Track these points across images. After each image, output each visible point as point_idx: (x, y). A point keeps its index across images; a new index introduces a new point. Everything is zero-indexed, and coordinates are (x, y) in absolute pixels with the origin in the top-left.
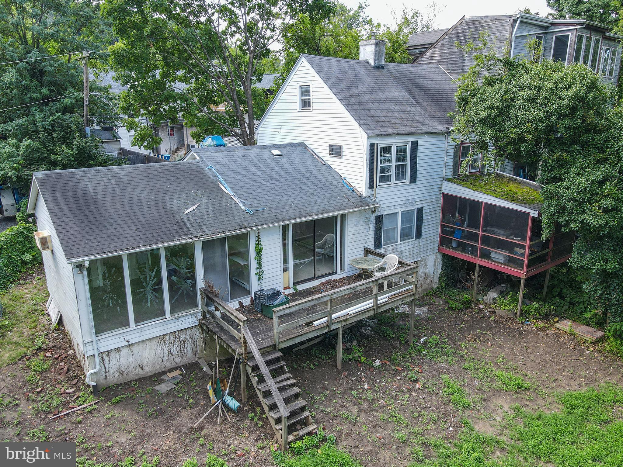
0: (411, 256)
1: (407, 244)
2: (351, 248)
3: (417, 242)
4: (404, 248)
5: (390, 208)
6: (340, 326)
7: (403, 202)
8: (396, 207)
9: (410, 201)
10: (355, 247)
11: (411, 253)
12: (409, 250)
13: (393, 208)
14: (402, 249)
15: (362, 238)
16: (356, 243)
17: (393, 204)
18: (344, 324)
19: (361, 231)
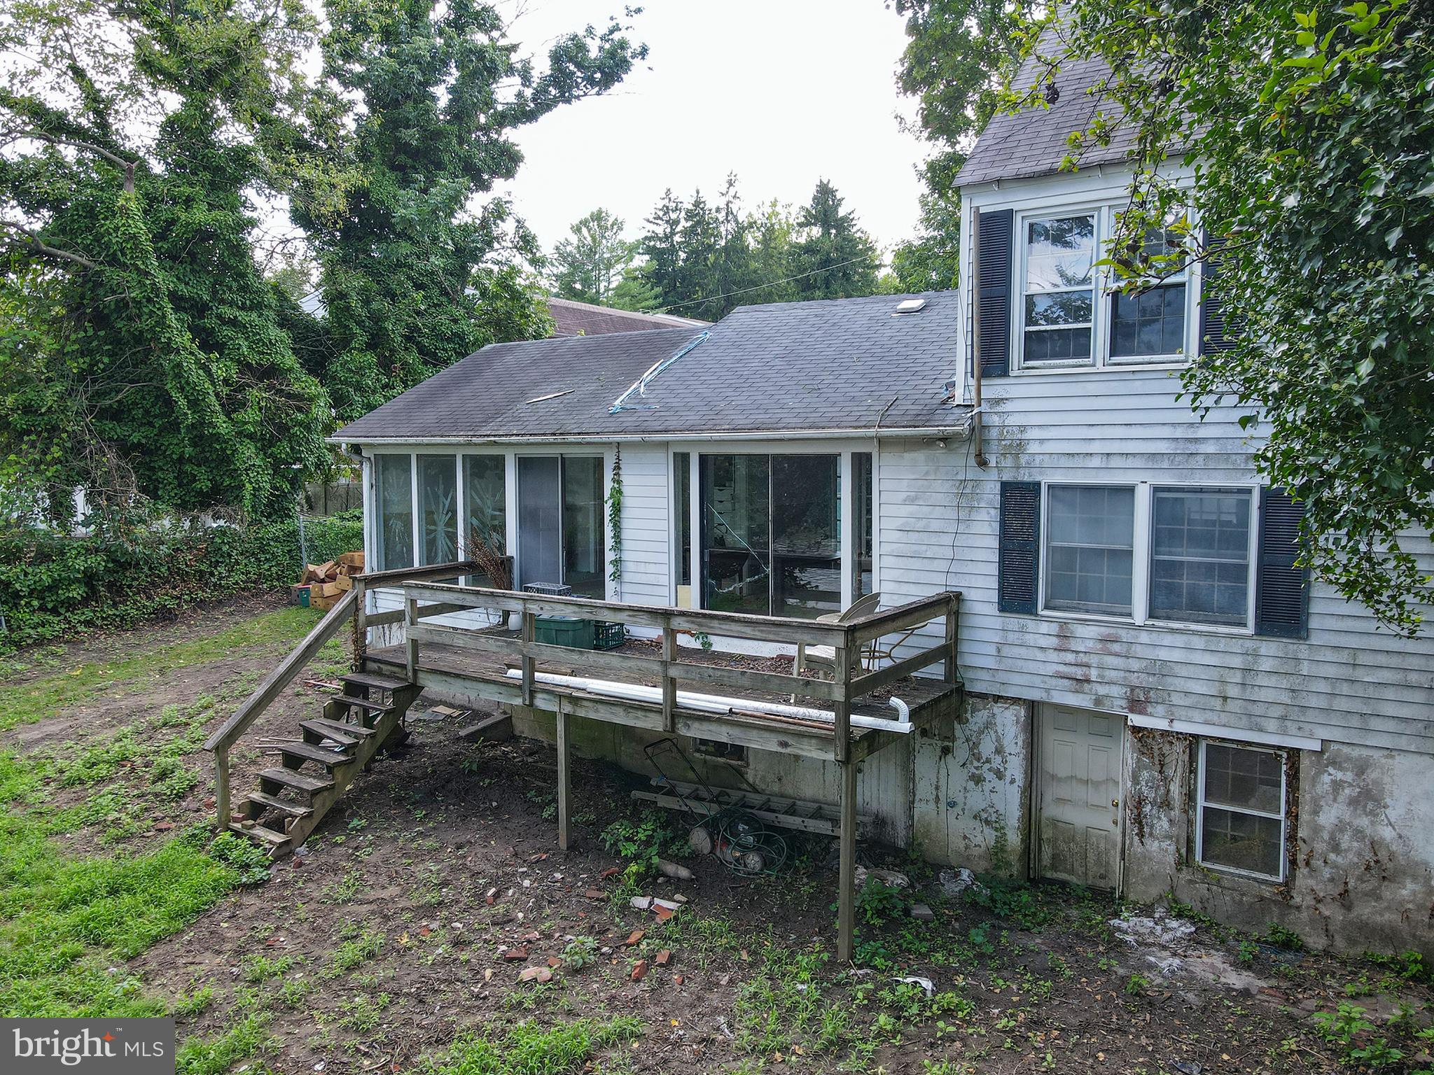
0: (1232, 706)
1: (1198, 642)
2: (896, 574)
3: (1271, 648)
4: (1176, 656)
5: (1079, 462)
6: (556, 709)
7: (1163, 447)
8: (1115, 462)
9: (1210, 448)
10: (912, 577)
11: (1233, 691)
12: (1214, 674)
13: (1096, 462)
14: (1163, 654)
15: (940, 552)
16: (916, 564)
17: (1095, 448)
18: (567, 708)
19: (935, 526)
